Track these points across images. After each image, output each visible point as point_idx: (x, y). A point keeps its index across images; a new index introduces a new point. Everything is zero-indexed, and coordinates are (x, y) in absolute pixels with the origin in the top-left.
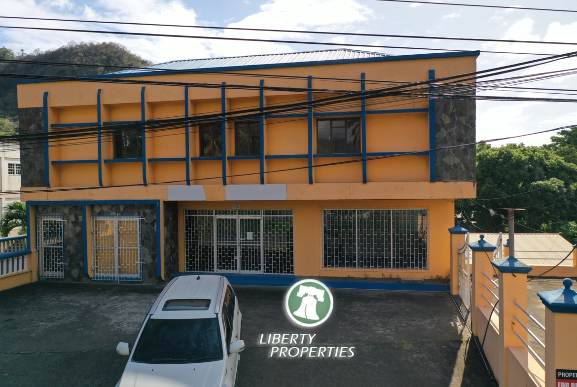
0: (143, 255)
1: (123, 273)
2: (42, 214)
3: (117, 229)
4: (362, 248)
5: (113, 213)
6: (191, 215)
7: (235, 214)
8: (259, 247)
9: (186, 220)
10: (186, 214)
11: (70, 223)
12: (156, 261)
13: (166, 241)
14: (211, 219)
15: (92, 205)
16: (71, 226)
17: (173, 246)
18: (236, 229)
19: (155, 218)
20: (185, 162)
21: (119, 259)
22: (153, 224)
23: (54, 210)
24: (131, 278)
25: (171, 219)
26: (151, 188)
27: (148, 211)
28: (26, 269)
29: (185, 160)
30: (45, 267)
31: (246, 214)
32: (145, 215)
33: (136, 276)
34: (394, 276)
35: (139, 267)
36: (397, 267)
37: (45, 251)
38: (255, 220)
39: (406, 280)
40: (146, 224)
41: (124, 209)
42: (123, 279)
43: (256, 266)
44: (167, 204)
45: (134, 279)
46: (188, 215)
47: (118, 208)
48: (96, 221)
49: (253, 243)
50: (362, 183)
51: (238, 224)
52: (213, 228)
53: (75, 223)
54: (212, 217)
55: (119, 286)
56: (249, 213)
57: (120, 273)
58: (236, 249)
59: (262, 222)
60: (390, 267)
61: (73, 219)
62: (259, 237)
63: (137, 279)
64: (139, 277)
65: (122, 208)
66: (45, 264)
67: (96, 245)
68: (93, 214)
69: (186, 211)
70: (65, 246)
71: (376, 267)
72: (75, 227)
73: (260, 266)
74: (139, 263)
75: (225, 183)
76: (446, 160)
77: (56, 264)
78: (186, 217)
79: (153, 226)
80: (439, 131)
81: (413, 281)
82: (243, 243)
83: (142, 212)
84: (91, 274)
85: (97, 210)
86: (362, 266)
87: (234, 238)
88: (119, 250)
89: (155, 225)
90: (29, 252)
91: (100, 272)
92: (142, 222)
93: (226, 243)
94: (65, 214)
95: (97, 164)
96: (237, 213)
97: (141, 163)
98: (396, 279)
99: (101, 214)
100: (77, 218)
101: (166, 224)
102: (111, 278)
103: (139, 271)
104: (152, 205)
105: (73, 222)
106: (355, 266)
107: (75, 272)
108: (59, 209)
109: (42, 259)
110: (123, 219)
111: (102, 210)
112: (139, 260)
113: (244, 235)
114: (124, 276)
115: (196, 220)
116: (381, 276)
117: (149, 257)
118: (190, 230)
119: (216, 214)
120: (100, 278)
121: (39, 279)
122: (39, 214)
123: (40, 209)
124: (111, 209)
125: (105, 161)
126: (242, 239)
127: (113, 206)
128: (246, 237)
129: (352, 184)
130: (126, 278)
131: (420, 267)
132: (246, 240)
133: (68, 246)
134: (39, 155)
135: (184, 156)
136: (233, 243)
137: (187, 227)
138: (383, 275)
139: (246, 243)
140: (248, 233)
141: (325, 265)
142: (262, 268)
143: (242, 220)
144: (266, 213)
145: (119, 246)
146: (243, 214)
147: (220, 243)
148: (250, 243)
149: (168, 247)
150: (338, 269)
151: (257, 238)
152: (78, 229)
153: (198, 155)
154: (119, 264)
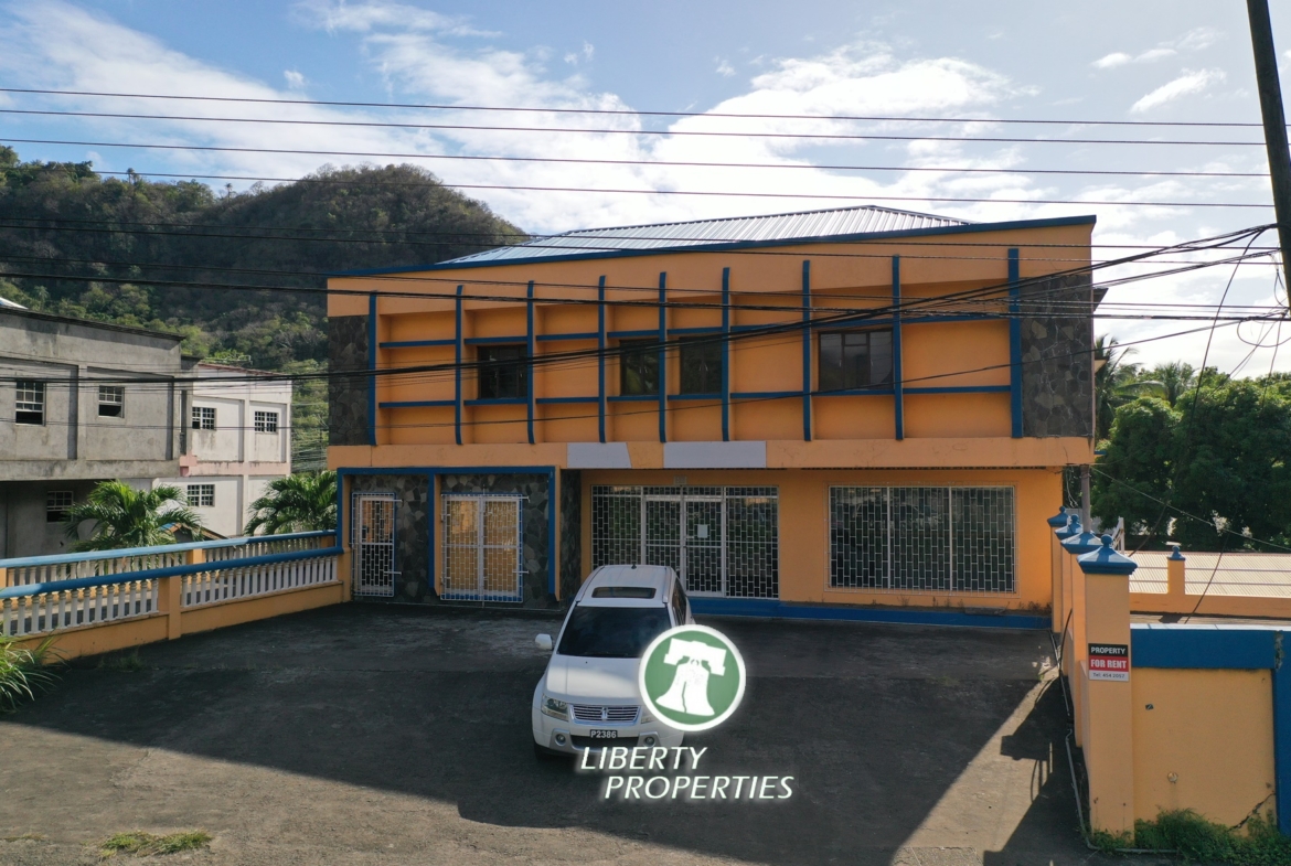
0: (524, 559)
1: (490, 589)
2: (360, 489)
3: (482, 516)
4: (897, 555)
5: (478, 489)
6: (602, 496)
7: (678, 493)
8: (719, 550)
9: (595, 504)
10: (595, 493)
11: (406, 504)
12: (547, 568)
13: (563, 534)
14: (636, 503)
15: (444, 474)
16: (407, 509)
17: (573, 548)
18: (678, 518)
19: (546, 497)
20: (597, 404)
21: (485, 566)
22: (542, 506)
23: (380, 484)
24: (505, 598)
25: (570, 500)
26: (540, 447)
27: (534, 485)
28: (335, 580)
29: (598, 400)
30: (363, 577)
31: (697, 494)
32: (529, 492)
33: (512, 594)
34: (955, 603)
35: (518, 578)
36: (961, 588)
37: (364, 552)
38: (713, 504)
39: (974, 609)
40: (531, 507)
41: (495, 483)
42: (490, 598)
43: (714, 583)
44: (563, 472)
45: (510, 599)
46: (597, 496)
47: (486, 481)
48: (448, 502)
49: (708, 544)
50: (894, 440)
51: (683, 509)
52: (639, 518)
53: (414, 505)
54: (639, 499)
55: (484, 610)
56: (702, 491)
57: (485, 587)
58: (678, 554)
59: (723, 507)
60: (948, 588)
61: (411, 498)
62: (719, 533)
63: (515, 599)
64: (518, 596)
65: (491, 481)
66: (363, 572)
67: (448, 542)
68: (444, 490)
69: (595, 488)
70: (397, 544)
71: (922, 587)
72: (414, 511)
73: (719, 584)
74: (517, 571)
75: (663, 439)
76: (1039, 399)
77: (382, 573)
78: (595, 498)
79: (543, 511)
80: (1028, 351)
81: (986, 610)
82: (691, 543)
83: (524, 487)
84: (439, 590)
85: (451, 483)
86: (897, 586)
87: (675, 534)
88: (485, 550)
89: (547, 510)
90: (340, 553)
91: (453, 588)
92: (524, 504)
93: (662, 543)
94: (399, 490)
95: (454, 407)
96: (681, 491)
97: (526, 405)
98: (957, 608)
99: (457, 490)
100: (417, 497)
101: (563, 508)
102: (472, 598)
103: (518, 586)
104: (541, 475)
105: (410, 504)
106: (885, 586)
107: (412, 587)
108: (389, 482)
109: (359, 564)
110: (493, 498)
111: (459, 484)
112: (518, 567)
113: (692, 529)
114: (492, 593)
115: (611, 503)
116: (930, 604)
117: (535, 562)
118: (601, 521)
119: (645, 493)
120: (453, 597)
121: (353, 596)
122: (356, 490)
123: (358, 481)
124: (473, 482)
125: (466, 403)
126: (689, 537)
127: (477, 477)
128: (696, 533)
129: (878, 441)
130: (495, 598)
131: (1002, 589)
132: (696, 538)
133: (402, 543)
134: (359, 392)
135: (596, 394)
136: (673, 543)
137: (595, 514)
138: (934, 600)
139: (697, 544)
140: (699, 526)
141: (834, 584)
142: (723, 586)
143: (690, 504)
144: (731, 492)
145: (485, 544)
146: (691, 494)
147: (652, 542)
148: (702, 544)
149: (566, 547)
150: (856, 590)
151: (714, 534)
152: (419, 515)
153: (617, 393)
154: (485, 575)
